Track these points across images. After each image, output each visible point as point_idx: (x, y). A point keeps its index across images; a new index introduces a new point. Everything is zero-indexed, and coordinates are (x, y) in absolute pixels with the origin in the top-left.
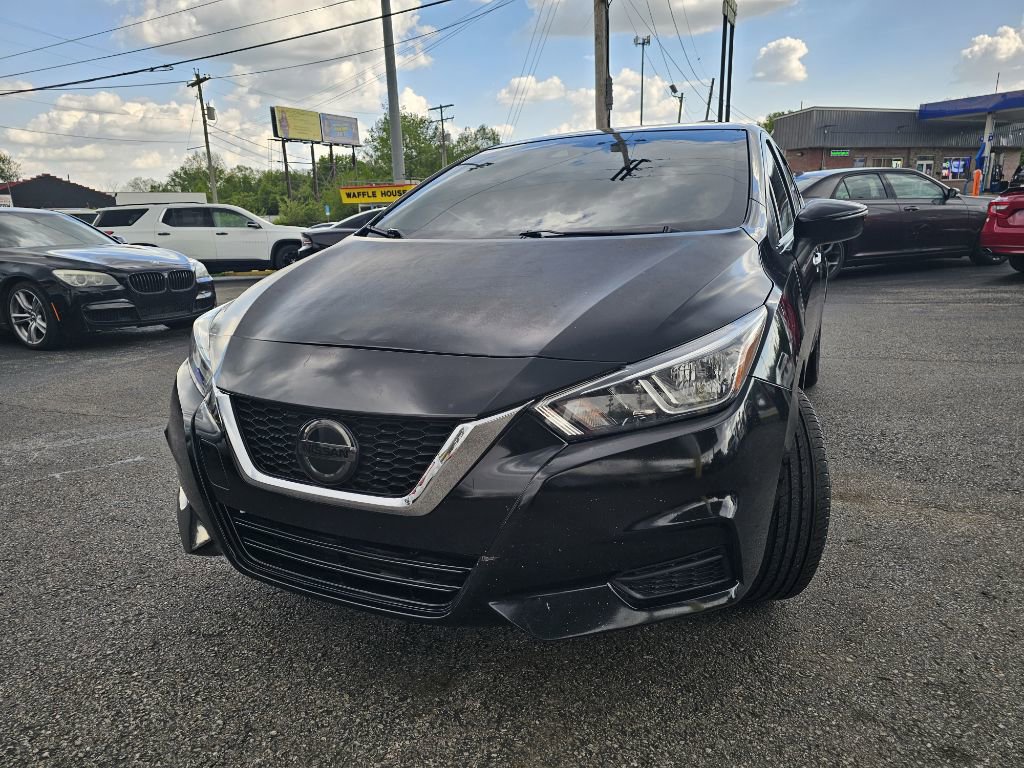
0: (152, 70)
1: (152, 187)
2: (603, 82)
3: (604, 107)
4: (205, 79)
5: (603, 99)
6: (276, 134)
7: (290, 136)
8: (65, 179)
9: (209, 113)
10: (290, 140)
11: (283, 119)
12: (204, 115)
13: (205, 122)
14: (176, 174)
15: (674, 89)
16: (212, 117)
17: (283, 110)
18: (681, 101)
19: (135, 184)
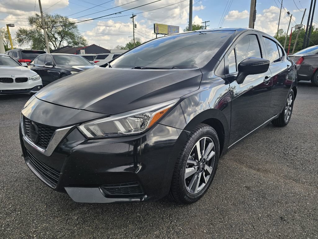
0: (116, 14)
1: (122, 48)
2: (253, 12)
3: (252, 21)
4: (135, 16)
5: (252, 18)
6: (155, 32)
7: (159, 33)
8: (98, 46)
9: (135, 26)
10: (158, 34)
11: (157, 27)
12: (134, 26)
13: (134, 28)
14: (128, 44)
15: (288, 13)
16: (136, 27)
17: (158, 25)
18: (291, 18)
19: (117, 47)
